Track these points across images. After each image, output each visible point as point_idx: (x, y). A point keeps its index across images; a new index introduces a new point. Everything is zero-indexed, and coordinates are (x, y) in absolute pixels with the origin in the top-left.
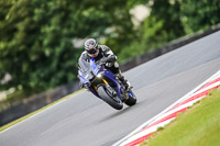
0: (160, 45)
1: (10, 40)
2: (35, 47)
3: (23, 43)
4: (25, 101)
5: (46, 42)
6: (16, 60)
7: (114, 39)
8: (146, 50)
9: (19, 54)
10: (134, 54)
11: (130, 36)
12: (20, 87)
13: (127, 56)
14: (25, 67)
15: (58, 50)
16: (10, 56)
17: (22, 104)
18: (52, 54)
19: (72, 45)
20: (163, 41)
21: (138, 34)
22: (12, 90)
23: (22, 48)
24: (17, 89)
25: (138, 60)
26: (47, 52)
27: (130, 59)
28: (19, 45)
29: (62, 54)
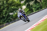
0: (28, 14)
5: (4, 13)
19: (9, 14)
26: (4, 16)
29: (7, 16)
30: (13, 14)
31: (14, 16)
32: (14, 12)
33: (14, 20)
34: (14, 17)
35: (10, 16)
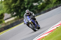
0: (57, 5)
1: (15, 3)
2: (23, 5)
3: (19, 4)
4: (20, 20)
5: (26, 4)
6: (17, 9)
7: (45, 3)
8: (53, 6)
9: (18, 7)
10: (50, 7)
11: (49, 2)
12: (18, 16)
13: (48, 8)
14: (20, 11)
15: (29, 6)
16: (15, 8)
17: (19, 21)
18: (27, 7)
19: (33, 4)
20: (58, 3)
21: (51, 2)
22: (16, 17)
23: (19, 5)
24: (17, 17)
25: (51, 9)
26: (26, 6)
27: (49, 9)
28: (18, 5)
29: (30, 7)
30: (38, 4)
31: (39, 6)
32: (39, 2)
33: (38, 12)
34: (38, 9)
35: (34, 8)
